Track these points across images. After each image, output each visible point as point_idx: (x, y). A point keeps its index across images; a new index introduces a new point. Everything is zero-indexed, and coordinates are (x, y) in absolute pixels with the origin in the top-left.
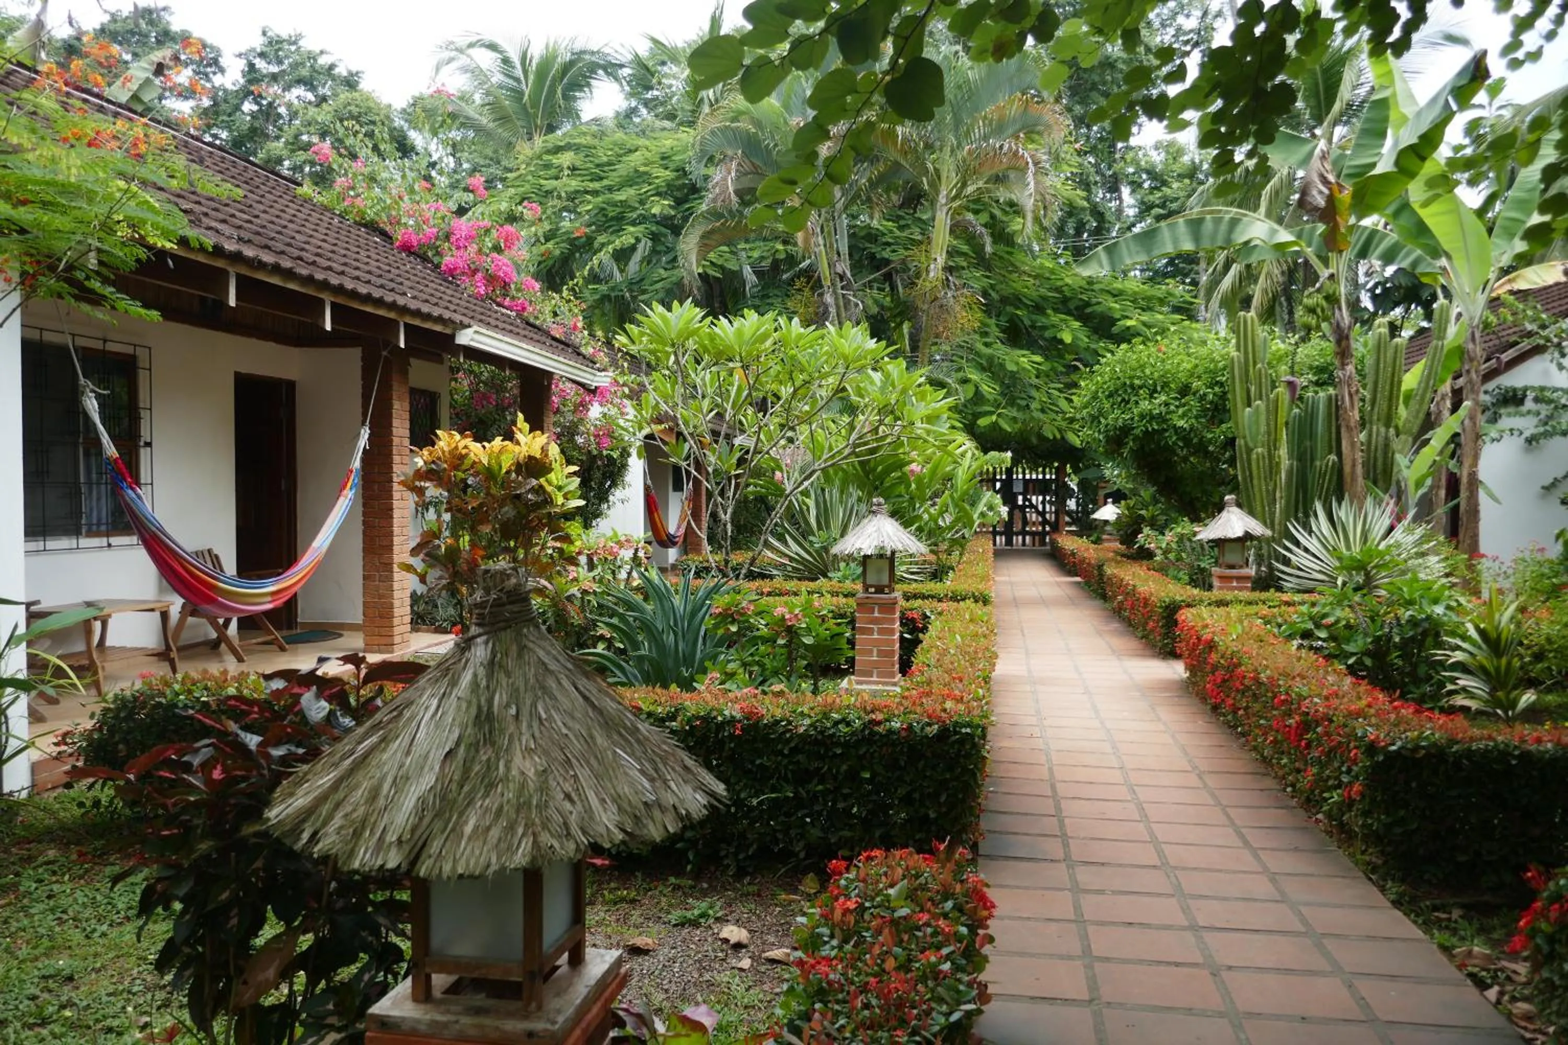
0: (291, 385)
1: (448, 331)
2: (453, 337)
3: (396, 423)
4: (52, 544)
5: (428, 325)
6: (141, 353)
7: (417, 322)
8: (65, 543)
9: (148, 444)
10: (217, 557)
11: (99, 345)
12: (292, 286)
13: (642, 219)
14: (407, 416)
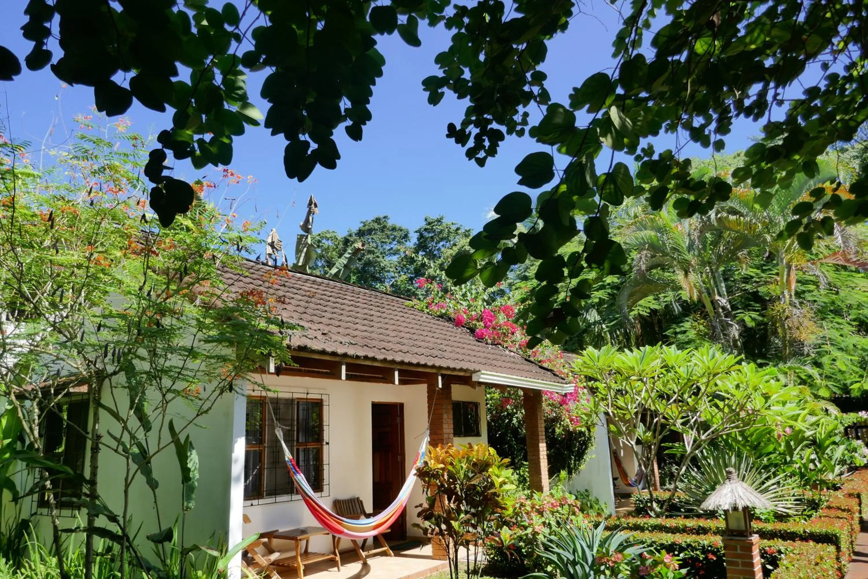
0: (402, 405)
1: (468, 375)
2: (471, 377)
3: (445, 426)
4: (279, 499)
5: (455, 373)
6: (324, 397)
7: (449, 373)
8: (285, 498)
9: (328, 443)
10: (361, 502)
11: (304, 396)
12: (376, 364)
13: (602, 287)
14: (451, 421)
